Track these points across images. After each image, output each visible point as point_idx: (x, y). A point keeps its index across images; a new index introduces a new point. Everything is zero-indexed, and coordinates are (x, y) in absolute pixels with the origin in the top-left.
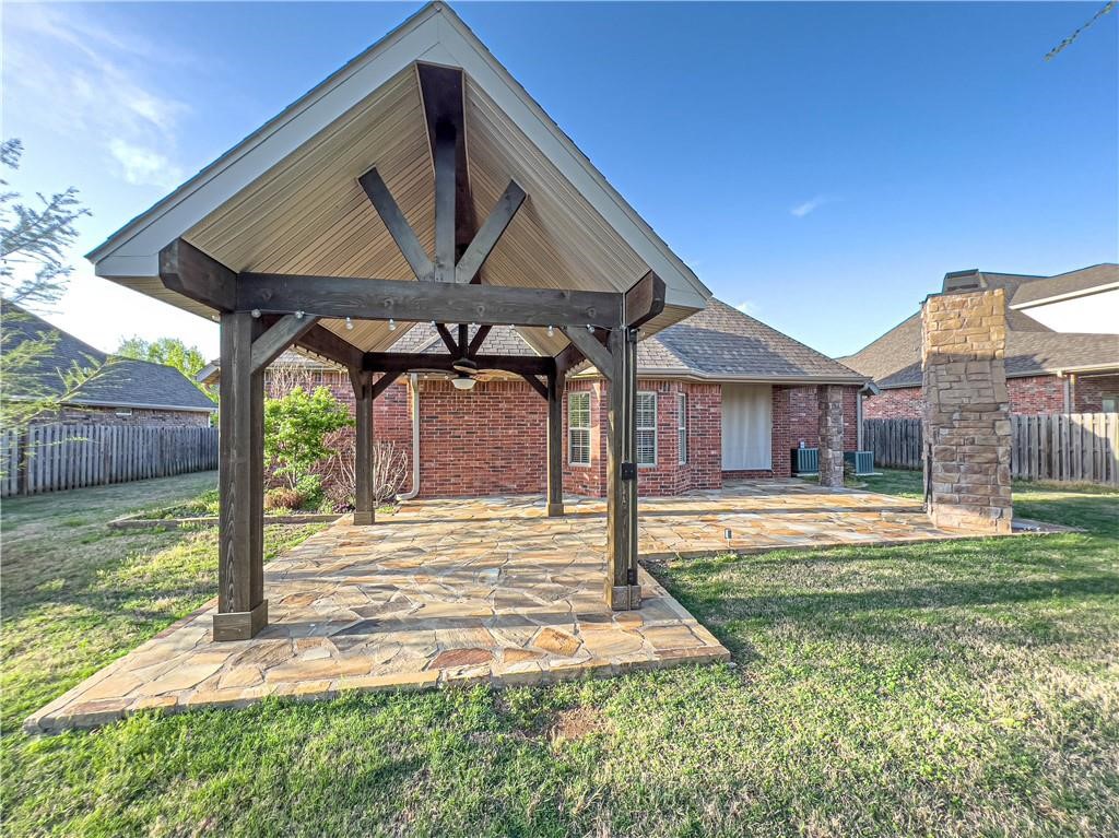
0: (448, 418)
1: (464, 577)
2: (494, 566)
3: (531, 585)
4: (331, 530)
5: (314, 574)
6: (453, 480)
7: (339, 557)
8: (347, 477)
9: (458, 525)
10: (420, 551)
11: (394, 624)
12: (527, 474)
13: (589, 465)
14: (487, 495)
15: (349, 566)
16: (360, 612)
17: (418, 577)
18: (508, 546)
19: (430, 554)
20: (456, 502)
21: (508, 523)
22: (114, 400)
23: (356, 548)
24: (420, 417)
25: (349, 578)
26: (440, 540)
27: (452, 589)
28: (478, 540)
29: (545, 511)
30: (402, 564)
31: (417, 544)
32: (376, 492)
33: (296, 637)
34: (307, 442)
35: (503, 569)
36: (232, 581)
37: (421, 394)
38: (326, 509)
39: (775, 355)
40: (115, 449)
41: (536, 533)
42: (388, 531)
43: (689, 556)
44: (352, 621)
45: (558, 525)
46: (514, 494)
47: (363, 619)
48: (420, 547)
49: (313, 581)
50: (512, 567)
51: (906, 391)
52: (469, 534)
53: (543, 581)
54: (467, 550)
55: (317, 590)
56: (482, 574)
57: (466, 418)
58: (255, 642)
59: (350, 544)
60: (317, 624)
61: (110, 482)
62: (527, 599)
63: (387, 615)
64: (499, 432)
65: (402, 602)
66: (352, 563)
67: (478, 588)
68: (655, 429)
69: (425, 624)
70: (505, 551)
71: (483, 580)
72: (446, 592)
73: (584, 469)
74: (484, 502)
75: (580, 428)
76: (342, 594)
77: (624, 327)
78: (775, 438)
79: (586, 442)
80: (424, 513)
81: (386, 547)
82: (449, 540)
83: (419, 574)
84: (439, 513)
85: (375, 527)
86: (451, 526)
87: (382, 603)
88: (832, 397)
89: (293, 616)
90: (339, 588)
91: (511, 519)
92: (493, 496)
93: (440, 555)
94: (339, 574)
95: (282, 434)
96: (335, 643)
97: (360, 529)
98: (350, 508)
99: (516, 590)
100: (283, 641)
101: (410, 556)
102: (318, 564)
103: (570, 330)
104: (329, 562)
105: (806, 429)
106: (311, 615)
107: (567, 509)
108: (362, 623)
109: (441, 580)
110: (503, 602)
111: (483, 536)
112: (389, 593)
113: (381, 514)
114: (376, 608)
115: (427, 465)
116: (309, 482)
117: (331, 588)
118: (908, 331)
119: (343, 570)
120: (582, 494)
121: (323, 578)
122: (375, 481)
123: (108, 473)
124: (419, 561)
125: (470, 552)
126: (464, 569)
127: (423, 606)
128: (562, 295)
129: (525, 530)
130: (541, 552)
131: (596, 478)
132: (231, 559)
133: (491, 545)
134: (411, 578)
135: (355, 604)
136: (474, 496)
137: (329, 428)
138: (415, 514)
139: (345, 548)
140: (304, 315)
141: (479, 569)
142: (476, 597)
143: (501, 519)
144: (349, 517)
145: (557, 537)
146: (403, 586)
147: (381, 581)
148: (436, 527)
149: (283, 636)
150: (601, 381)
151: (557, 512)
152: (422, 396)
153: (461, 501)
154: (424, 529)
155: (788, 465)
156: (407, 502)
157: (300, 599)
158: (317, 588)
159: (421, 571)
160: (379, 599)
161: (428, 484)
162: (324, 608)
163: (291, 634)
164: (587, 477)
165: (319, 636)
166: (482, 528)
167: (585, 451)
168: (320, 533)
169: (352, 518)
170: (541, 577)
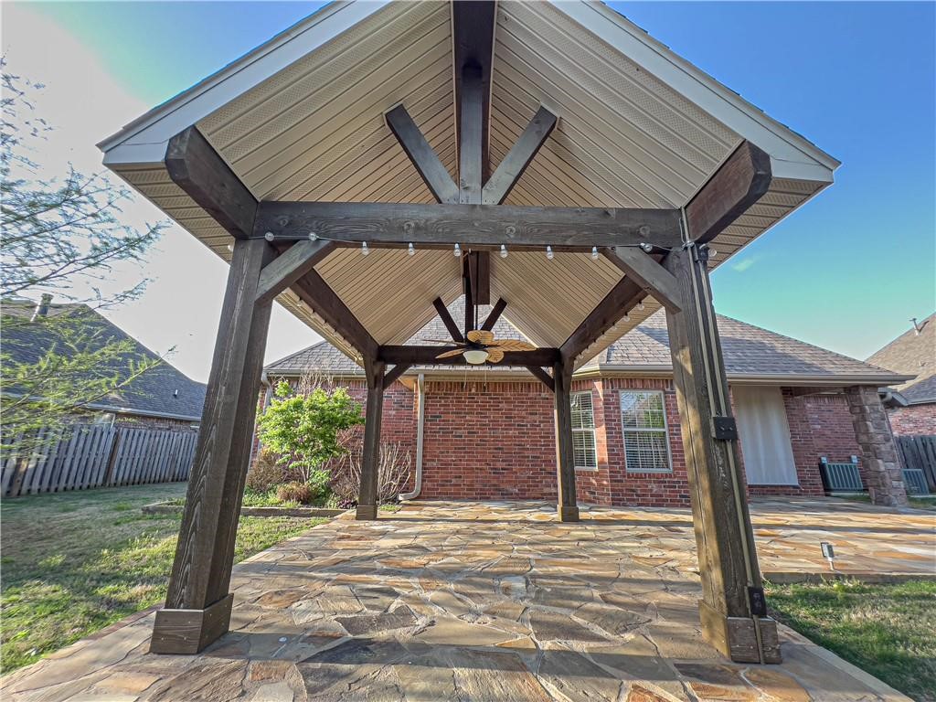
0: (451, 417)
1: (482, 586)
2: (517, 574)
3: (576, 604)
4: (332, 523)
5: (304, 568)
6: (454, 481)
7: (335, 551)
8: (354, 474)
9: (464, 526)
10: (424, 550)
11: (391, 652)
12: (529, 477)
13: (596, 469)
14: (487, 499)
15: (344, 561)
16: (348, 624)
17: (424, 580)
18: (526, 550)
19: (436, 553)
20: (458, 504)
21: (519, 526)
22: (191, 415)
23: (355, 542)
24: (425, 417)
25: (343, 576)
26: (445, 539)
27: (469, 601)
28: (489, 542)
29: (557, 516)
30: (404, 564)
31: (419, 541)
32: (380, 490)
33: (256, 658)
34: (322, 436)
35: (530, 579)
36: (189, 561)
37: (426, 394)
38: (332, 504)
39: (785, 356)
40: (181, 453)
41: (555, 538)
42: (390, 527)
43: (779, 580)
44: (337, 638)
45: (577, 531)
46: (515, 499)
47: (350, 636)
48: (424, 545)
49: (302, 576)
50: (540, 577)
51: (924, 408)
52: (476, 535)
53: (591, 599)
54: (478, 552)
55: (302, 588)
56: (503, 583)
57: (467, 418)
58: (199, 660)
59: (348, 537)
60: (289, 637)
61: (172, 481)
62: (578, 627)
63: (383, 634)
64: (499, 433)
65: (404, 616)
66: (347, 558)
67: (502, 602)
68: (666, 430)
69: (436, 655)
70: (526, 556)
71: (507, 590)
72: (461, 604)
73: (591, 474)
74: (486, 505)
75: (582, 429)
76: (330, 595)
77: (689, 243)
78: (795, 448)
79: (590, 444)
80: (426, 512)
81: (386, 543)
82: (456, 539)
83: (424, 577)
84: (442, 513)
85: (376, 523)
86: (457, 526)
87: (377, 613)
88: (867, 398)
89: (264, 622)
90: (329, 589)
91: (521, 521)
92: (494, 500)
93: (448, 555)
94: (330, 570)
95: (301, 428)
96: (306, 675)
97: (362, 524)
98: (354, 504)
99: (558, 610)
100: (236, 663)
101: (414, 555)
102: (312, 557)
103: (620, 252)
104: (324, 555)
105: (825, 443)
106: (286, 623)
107: (582, 515)
108: (347, 643)
109: (452, 586)
110: (546, 629)
111: (494, 538)
112: (388, 599)
113: (383, 511)
114: (369, 619)
115: (429, 464)
116: (320, 477)
117: (318, 586)
118: (904, 348)
119: (337, 566)
120: (590, 501)
121: (313, 574)
122: (380, 480)
123: (172, 472)
124: (423, 560)
125: (483, 554)
126: (480, 574)
127: (432, 623)
128: (606, 213)
129: (540, 534)
130: (571, 560)
131: (605, 483)
132: (194, 528)
133: (507, 548)
134: (414, 581)
135: (343, 612)
136: (474, 499)
137: (343, 426)
138: (417, 513)
139: (343, 542)
140: (318, 240)
141: (499, 575)
142: (503, 616)
143: (509, 522)
144: (352, 512)
145: (582, 544)
146: (406, 592)
147: (378, 583)
148: (440, 526)
149: (238, 655)
150: (603, 380)
151: (571, 517)
152: (427, 397)
153: (464, 504)
154: (427, 528)
155: (819, 480)
156: (409, 502)
157: (279, 598)
158: (302, 585)
159: (427, 574)
160: (373, 607)
161: (430, 485)
162: (305, 615)
163: (251, 653)
164: (594, 482)
165: (287, 659)
166: (490, 529)
167: (590, 453)
168: (320, 525)
169: (355, 514)
170: (586, 593)
